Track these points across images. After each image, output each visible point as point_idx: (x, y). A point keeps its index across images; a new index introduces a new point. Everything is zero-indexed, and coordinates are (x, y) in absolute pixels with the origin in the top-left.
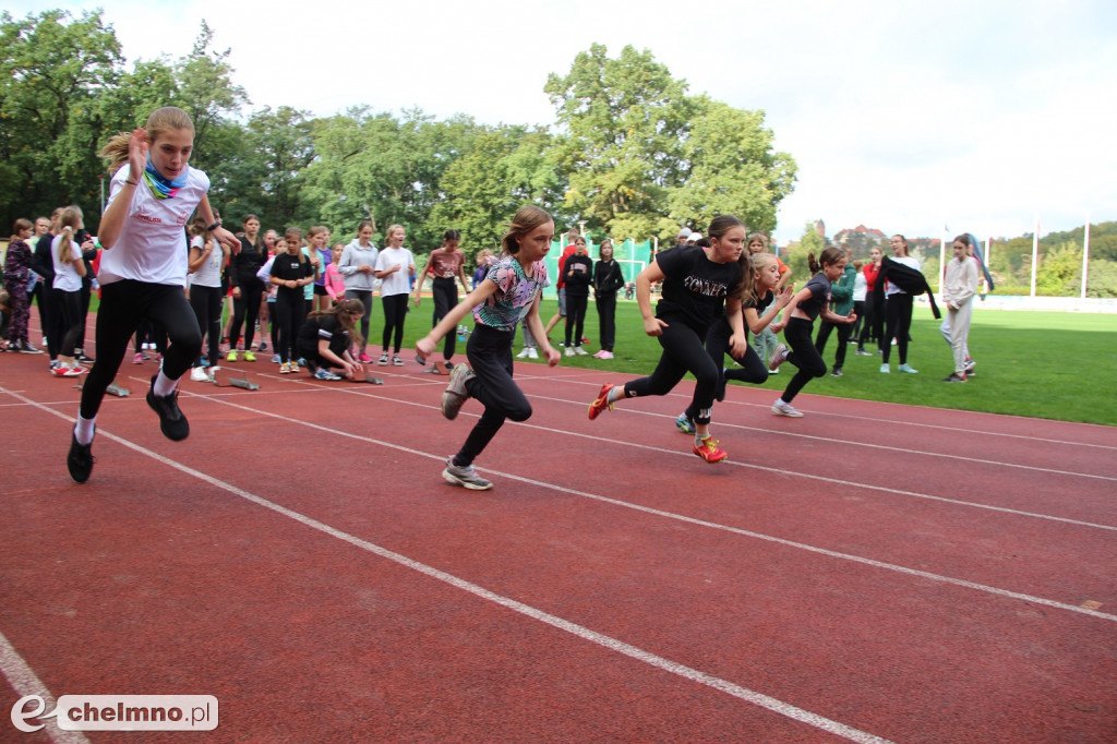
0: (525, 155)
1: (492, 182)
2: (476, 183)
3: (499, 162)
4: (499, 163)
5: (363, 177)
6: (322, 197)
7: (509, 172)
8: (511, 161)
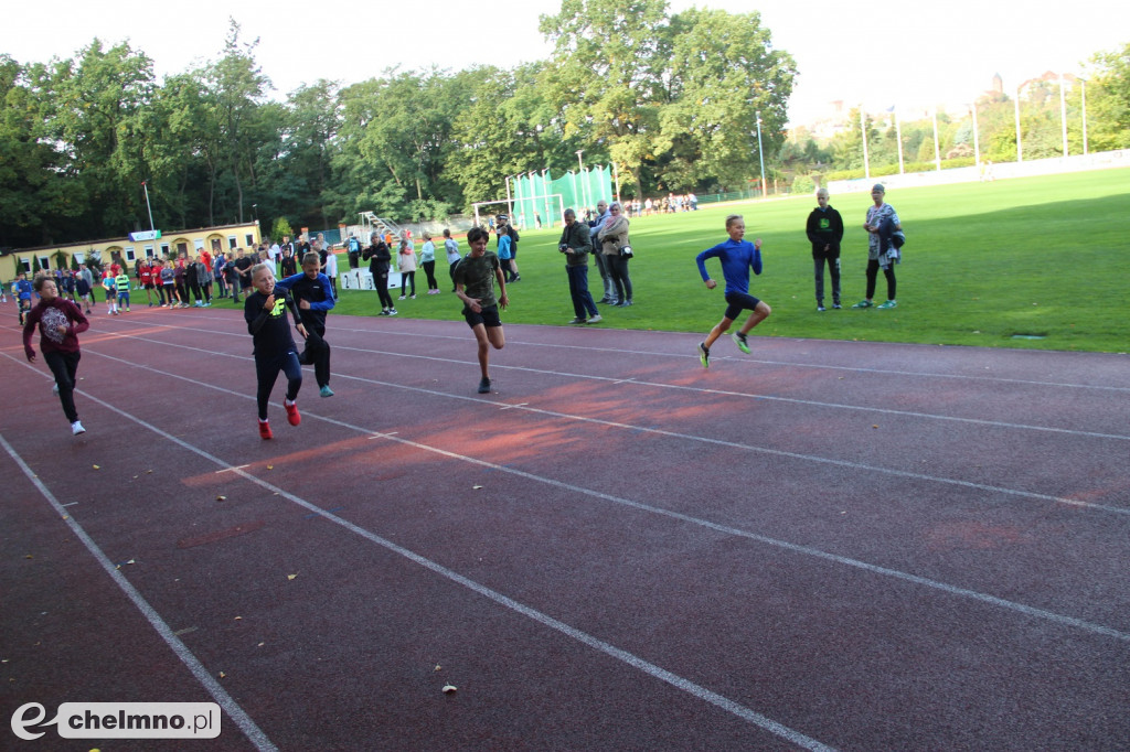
0: (521, 97)
1: (493, 127)
2: (480, 129)
3: (498, 108)
4: (498, 110)
5: (376, 142)
6: (348, 163)
7: (507, 116)
8: (508, 105)
